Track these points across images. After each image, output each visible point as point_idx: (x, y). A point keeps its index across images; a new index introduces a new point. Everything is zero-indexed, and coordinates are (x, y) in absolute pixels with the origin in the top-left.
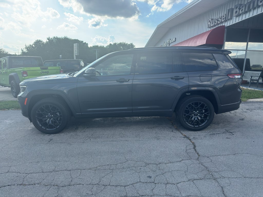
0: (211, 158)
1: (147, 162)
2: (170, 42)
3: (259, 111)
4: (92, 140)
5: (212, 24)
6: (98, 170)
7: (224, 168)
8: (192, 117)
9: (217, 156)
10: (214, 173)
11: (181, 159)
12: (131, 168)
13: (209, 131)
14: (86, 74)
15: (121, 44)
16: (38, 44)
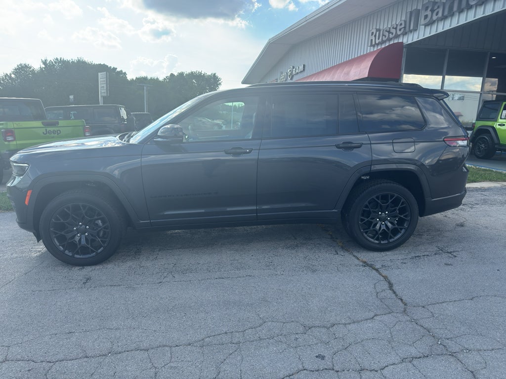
0: (430, 308)
1: (307, 323)
2: (294, 72)
3: (486, 207)
4: (176, 276)
5: (379, 39)
6: (208, 345)
7: (462, 329)
8: (376, 225)
9: (440, 304)
10: (447, 341)
11: (372, 314)
12: (276, 339)
13: (407, 252)
14: (160, 137)
15: (192, 75)
16: (23, 72)
